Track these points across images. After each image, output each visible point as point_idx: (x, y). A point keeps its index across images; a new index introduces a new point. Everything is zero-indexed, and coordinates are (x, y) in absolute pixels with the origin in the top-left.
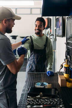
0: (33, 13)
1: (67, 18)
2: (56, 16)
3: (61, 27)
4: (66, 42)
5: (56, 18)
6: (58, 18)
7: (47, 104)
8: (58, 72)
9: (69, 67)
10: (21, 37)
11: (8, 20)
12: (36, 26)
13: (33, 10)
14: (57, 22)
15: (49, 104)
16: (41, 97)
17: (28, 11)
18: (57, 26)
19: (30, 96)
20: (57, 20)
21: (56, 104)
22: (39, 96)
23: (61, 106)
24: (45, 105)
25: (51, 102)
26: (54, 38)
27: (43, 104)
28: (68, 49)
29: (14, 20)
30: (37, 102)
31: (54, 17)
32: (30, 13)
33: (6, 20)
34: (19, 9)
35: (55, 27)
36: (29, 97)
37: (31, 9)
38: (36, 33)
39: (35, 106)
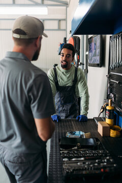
2: (88, 34)
3: (98, 51)
4: (107, 74)
5: (87, 37)
6: (91, 38)
7: (89, 156)
8: (96, 117)
9: (113, 110)
14: (89, 44)
15: (92, 156)
16: (78, 149)
18: (89, 49)
19: (63, 148)
20: (89, 41)
21: (100, 156)
22: (76, 148)
23: (108, 158)
24: (87, 158)
25: (93, 154)
27: (84, 157)
28: (110, 85)
30: (76, 154)
31: (85, 36)
35: (87, 51)
36: (61, 149)
39: (74, 159)
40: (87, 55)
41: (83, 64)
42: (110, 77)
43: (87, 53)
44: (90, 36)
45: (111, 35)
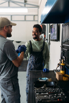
0: (27, 19)
1: (63, 25)
3: (56, 32)
4: (61, 45)
5: (50, 25)
6: (52, 25)
7: (51, 92)
8: (55, 70)
9: (64, 66)
10: (16, 42)
11: (8, 27)
12: (33, 32)
13: (27, 17)
15: (52, 92)
16: (45, 87)
17: (23, 18)
18: (51, 31)
20: (51, 27)
21: (57, 92)
22: (43, 87)
23: (62, 93)
24: (50, 93)
26: (48, 42)
27: (48, 92)
28: (63, 51)
29: (12, 26)
30: (43, 91)
31: (48, 24)
32: (24, 20)
33: (6, 27)
34: (14, 16)
35: (49, 32)
36: (35, 88)
37: (25, 16)
38: (33, 38)
39: (42, 94)
40: (49, 35)
41: (48, 40)
42: (63, 47)
43: (50, 34)
44: (51, 24)
45: (63, 24)
